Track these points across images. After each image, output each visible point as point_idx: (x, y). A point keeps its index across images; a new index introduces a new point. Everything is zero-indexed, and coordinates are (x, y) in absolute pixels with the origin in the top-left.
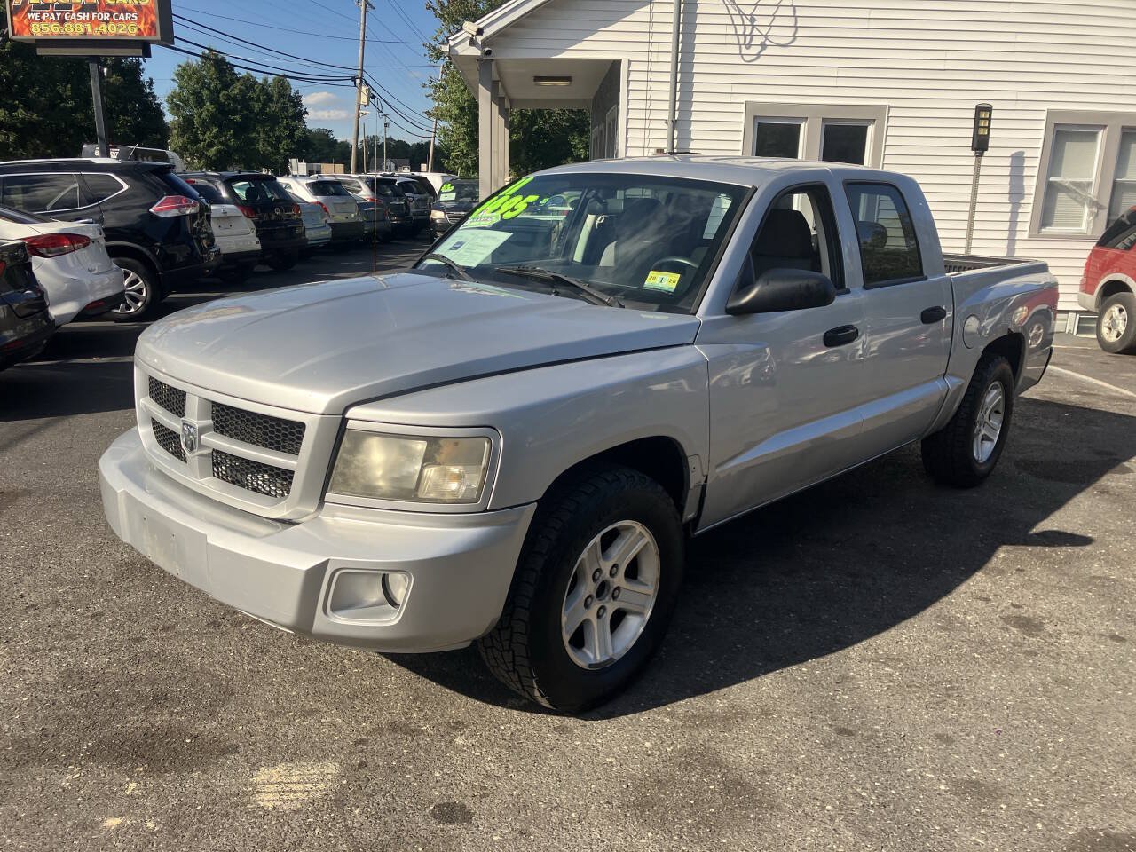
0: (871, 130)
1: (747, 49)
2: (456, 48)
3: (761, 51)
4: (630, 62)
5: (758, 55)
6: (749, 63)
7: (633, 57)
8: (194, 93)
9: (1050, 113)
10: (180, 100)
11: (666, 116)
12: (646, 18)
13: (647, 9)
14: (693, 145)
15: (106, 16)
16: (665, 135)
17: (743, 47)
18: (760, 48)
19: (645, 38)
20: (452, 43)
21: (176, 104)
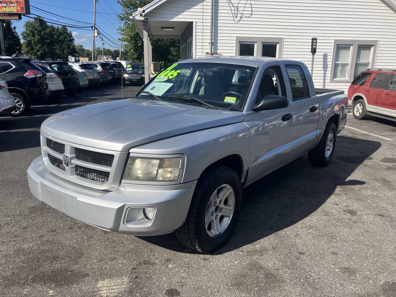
0: (278, 46)
1: (236, 18)
2: (135, 17)
3: (241, 19)
4: (196, 22)
5: (240, 20)
6: (237, 23)
7: (197, 21)
8: (32, 32)
9: (335, 40)
10: (26, 34)
11: (209, 41)
12: (201, 7)
13: (202, 4)
14: (218, 51)
15: (5, 5)
16: (209, 48)
17: (234, 17)
18: (240, 18)
19: (201, 14)
20: (133, 15)
21: (25, 36)
